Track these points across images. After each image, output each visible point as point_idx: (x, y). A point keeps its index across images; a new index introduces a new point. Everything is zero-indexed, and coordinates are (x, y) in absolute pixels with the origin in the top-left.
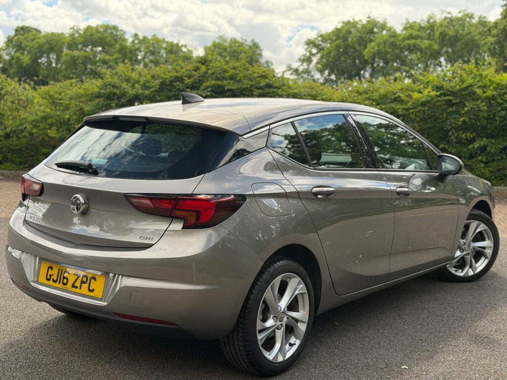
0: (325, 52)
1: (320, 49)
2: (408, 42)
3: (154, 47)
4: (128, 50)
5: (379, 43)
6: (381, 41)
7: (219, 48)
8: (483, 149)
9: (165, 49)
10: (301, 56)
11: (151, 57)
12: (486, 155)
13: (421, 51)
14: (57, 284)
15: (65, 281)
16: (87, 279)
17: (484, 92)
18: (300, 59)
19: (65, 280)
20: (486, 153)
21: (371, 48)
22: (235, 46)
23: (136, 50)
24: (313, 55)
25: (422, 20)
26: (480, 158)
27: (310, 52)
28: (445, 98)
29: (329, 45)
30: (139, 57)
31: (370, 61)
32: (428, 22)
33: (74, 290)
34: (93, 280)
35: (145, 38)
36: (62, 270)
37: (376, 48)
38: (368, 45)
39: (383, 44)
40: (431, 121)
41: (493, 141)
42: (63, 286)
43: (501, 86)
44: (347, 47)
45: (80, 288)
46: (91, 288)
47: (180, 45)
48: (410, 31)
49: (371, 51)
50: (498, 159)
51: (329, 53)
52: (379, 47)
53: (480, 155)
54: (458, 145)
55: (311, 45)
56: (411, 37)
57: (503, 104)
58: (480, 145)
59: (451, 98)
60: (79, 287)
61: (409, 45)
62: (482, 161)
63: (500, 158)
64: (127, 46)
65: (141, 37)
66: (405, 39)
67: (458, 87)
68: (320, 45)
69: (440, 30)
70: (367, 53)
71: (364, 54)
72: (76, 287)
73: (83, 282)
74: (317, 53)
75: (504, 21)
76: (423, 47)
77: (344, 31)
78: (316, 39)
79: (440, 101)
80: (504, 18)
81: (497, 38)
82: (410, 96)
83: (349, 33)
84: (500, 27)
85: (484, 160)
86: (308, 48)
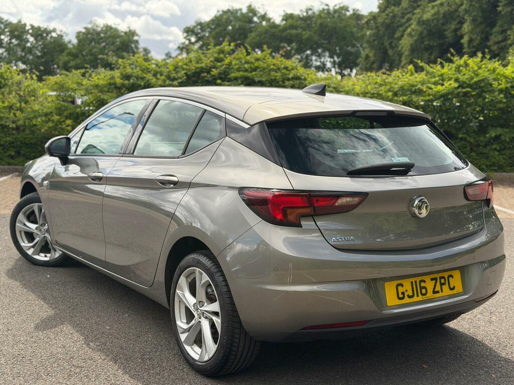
1: (199, 38)
2: (289, 32)
5: (260, 33)
6: (262, 31)
10: (180, 44)
12: (499, 144)
13: (300, 41)
14: (415, 299)
15: (424, 291)
16: (445, 280)
18: (179, 47)
19: (422, 290)
20: (500, 141)
21: (252, 38)
24: (193, 44)
25: (300, 11)
27: (190, 41)
28: (463, 90)
29: (207, 34)
32: (307, 13)
33: (437, 295)
34: (450, 278)
36: (416, 282)
37: (258, 38)
38: (249, 35)
39: (264, 34)
42: (423, 297)
43: (511, 79)
45: (442, 291)
46: (452, 287)
48: (290, 21)
49: (253, 40)
52: (260, 37)
53: (493, 143)
55: (190, 33)
56: (292, 27)
58: (496, 134)
59: (469, 90)
60: (440, 291)
61: (291, 35)
66: (285, 29)
67: (474, 79)
68: (199, 33)
69: (319, 22)
70: (248, 42)
72: (438, 292)
73: (442, 284)
74: (196, 42)
75: (384, 14)
76: (304, 37)
77: (224, 20)
78: (195, 27)
79: (459, 93)
80: (384, 12)
81: (376, 31)
82: (431, 88)
83: (229, 22)
84: (380, 20)
85: (498, 148)
86: (188, 36)
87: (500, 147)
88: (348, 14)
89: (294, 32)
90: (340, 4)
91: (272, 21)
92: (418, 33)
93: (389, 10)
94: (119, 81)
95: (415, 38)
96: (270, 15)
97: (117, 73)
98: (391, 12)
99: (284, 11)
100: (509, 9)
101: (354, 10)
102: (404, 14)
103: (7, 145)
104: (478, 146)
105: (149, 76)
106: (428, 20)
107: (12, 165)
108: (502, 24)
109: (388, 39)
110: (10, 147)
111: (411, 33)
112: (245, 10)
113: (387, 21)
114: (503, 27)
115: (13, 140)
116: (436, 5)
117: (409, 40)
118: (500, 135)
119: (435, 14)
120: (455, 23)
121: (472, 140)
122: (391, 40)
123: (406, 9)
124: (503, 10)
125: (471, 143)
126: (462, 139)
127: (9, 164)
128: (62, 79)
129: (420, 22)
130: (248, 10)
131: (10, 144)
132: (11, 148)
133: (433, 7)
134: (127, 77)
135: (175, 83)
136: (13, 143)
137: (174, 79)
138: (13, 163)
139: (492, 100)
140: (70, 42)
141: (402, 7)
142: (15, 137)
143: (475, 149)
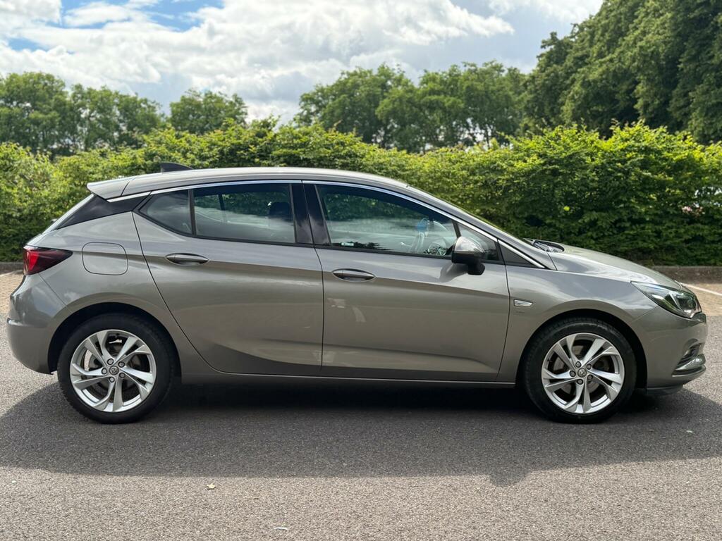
0: (327, 110)
1: (320, 107)
2: (428, 98)
3: (104, 104)
4: (67, 107)
5: (394, 99)
6: (397, 96)
7: (190, 104)
8: (593, 223)
9: (118, 105)
10: (297, 115)
11: (98, 116)
12: (595, 230)
13: (444, 109)
17: (593, 160)
20: (596, 227)
21: (384, 106)
22: (211, 102)
23: (79, 106)
24: (312, 114)
25: (443, 73)
26: (589, 234)
27: (309, 111)
28: (550, 167)
29: (330, 103)
30: (83, 116)
31: (384, 122)
32: (450, 75)
35: (90, 91)
37: (391, 106)
38: (381, 102)
39: (398, 100)
40: (536, 194)
41: (604, 214)
43: (609, 153)
44: (353, 104)
47: (139, 99)
48: (431, 85)
49: (385, 109)
50: (609, 235)
51: (332, 112)
52: (394, 104)
53: (589, 230)
54: (565, 220)
55: (309, 102)
56: (432, 92)
57: (614, 173)
58: (590, 219)
59: (557, 166)
61: (431, 102)
62: (592, 237)
63: (611, 233)
64: (66, 101)
65: (85, 90)
66: (424, 94)
67: (564, 154)
68: (320, 101)
69: (466, 85)
70: (379, 112)
71: (376, 113)
74: (317, 112)
75: (544, 74)
76: (446, 105)
77: (349, 84)
78: (315, 94)
79: (546, 170)
80: (544, 71)
81: (535, 95)
82: (512, 166)
83: (356, 86)
84: (539, 82)
85: (595, 236)
86: (305, 105)
87: (597, 234)
88: (503, 75)
89: (434, 98)
90: (491, 63)
91: (409, 84)
92: (582, 96)
93: (550, 70)
94: (140, 161)
95: (579, 103)
96: (407, 76)
97: (139, 153)
98: (552, 72)
99: (426, 71)
100: (692, 66)
101: (510, 70)
102: (568, 75)
103: (10, 238)
104: (569, 233)
105: (177, 156)
106: (595, 81)
107: (16, 261)
108: (684, 85)
109: (549, 104)
110: (14, 240)
111: (573, 96)
112: (375, 72)
113: (547, 82)
114: (684, 88)
115: (16, 232)
116: (605, 62)
117: (572, 106)
118: (597, 220)
119: (604, 72)
120: (627, 83)
121: (562, 226)
122: (552, 106)
123: (570, 67)
124: (686, 66)
125: (561, 230)
126: (550, 225)
127: (13, 260)
128: (76, 160)
129: (586, 84)
130: (379, 72)
131: (14, 236)
132: (15, 242)
133: (601, 64)
134: (150, 156)
135: (206, 163)
136: (17, 235)
137: (203, 158)
138: (17, 259)
139: (583, 179)
140: (163, 115)
141: (566, 65)
142: (18, 228)
143: (566, 237)
